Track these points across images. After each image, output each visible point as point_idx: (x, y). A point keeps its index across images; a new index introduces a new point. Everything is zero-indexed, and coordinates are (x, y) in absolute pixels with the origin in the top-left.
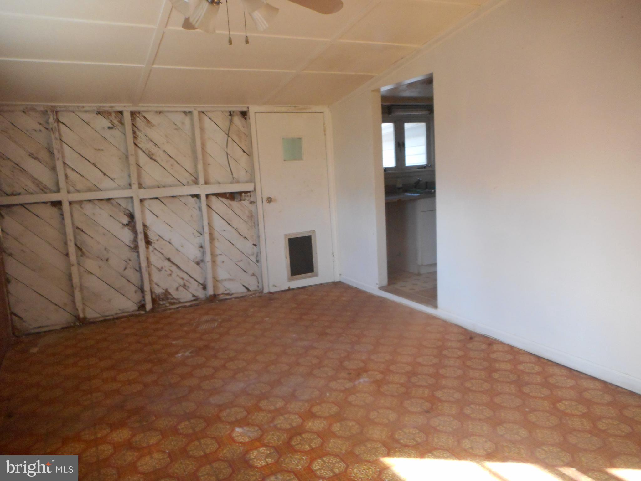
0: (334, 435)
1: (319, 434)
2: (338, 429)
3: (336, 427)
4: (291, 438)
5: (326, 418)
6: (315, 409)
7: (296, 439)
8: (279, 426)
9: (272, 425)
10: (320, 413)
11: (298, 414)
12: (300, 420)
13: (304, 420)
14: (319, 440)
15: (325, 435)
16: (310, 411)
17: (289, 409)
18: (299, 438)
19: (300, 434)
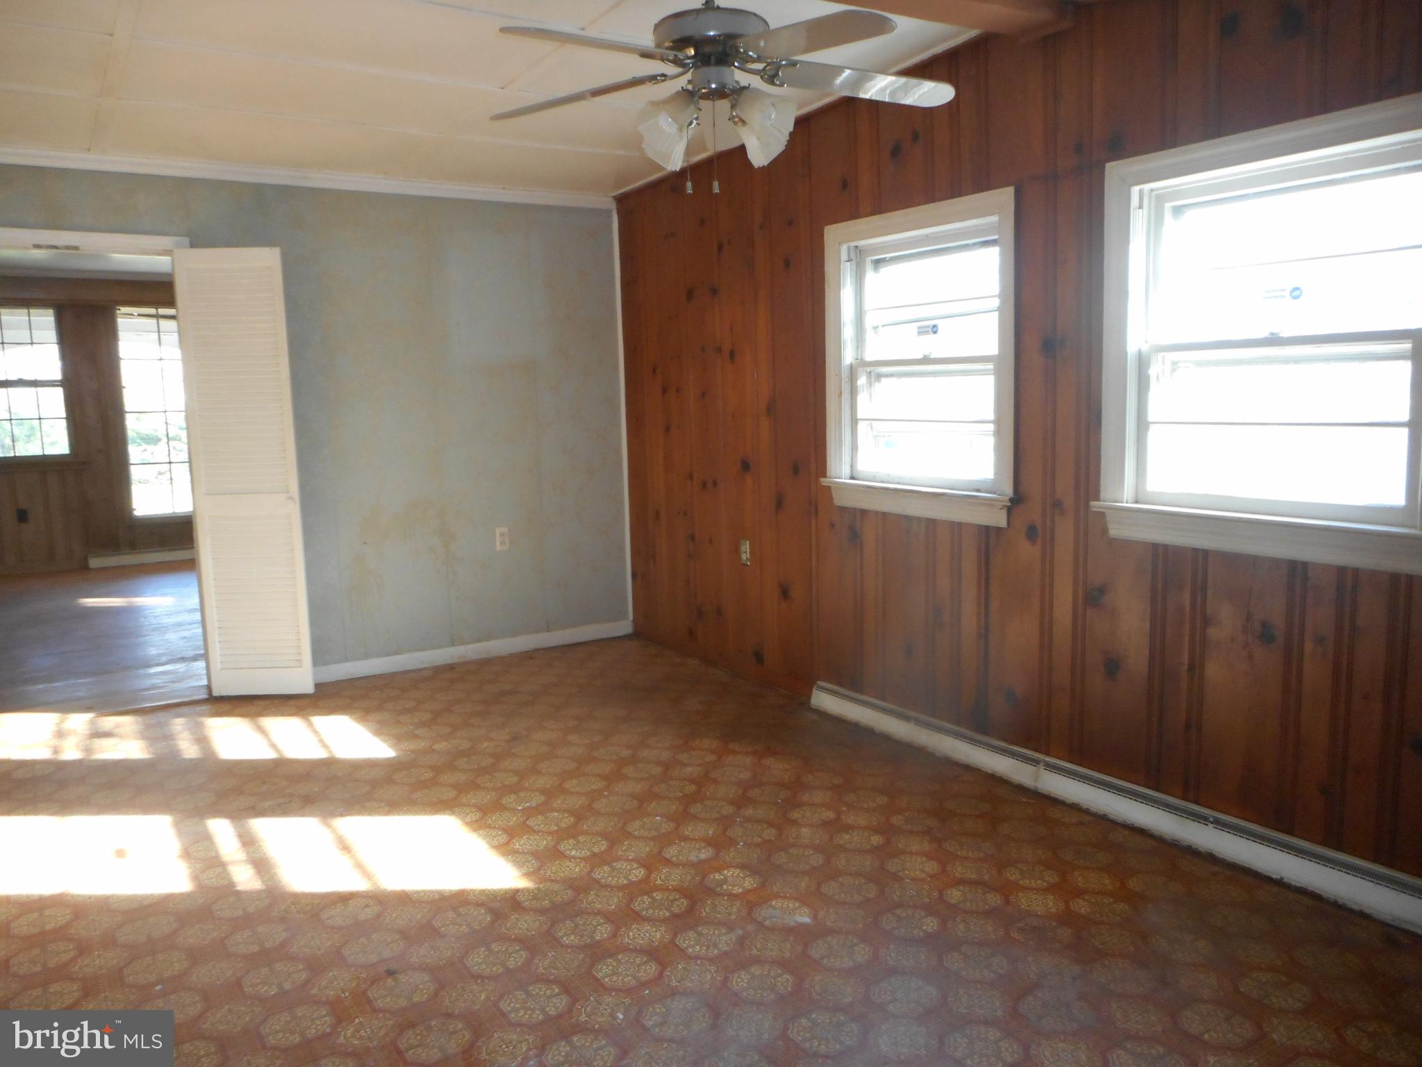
0: (608, 917)
1: (638, 917)
2: (599, 927)
3: (603, 931)
4: (691, 910)
5: (626, 949)
6: (652, 969)
7: (681, 908)
8: (724, 931)
9: (740, 932)
10: (638, 961)
11: (690, 957)
12: (682, 942)
13: (672, 941)
14: (636, 906)
15: (625, 917)
16: (663, 965)
17: (713, 969)
18: (676, 910)
19: (675, 916)
